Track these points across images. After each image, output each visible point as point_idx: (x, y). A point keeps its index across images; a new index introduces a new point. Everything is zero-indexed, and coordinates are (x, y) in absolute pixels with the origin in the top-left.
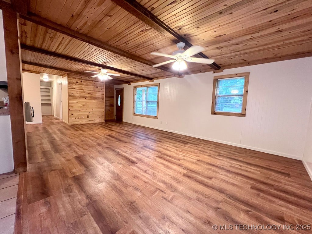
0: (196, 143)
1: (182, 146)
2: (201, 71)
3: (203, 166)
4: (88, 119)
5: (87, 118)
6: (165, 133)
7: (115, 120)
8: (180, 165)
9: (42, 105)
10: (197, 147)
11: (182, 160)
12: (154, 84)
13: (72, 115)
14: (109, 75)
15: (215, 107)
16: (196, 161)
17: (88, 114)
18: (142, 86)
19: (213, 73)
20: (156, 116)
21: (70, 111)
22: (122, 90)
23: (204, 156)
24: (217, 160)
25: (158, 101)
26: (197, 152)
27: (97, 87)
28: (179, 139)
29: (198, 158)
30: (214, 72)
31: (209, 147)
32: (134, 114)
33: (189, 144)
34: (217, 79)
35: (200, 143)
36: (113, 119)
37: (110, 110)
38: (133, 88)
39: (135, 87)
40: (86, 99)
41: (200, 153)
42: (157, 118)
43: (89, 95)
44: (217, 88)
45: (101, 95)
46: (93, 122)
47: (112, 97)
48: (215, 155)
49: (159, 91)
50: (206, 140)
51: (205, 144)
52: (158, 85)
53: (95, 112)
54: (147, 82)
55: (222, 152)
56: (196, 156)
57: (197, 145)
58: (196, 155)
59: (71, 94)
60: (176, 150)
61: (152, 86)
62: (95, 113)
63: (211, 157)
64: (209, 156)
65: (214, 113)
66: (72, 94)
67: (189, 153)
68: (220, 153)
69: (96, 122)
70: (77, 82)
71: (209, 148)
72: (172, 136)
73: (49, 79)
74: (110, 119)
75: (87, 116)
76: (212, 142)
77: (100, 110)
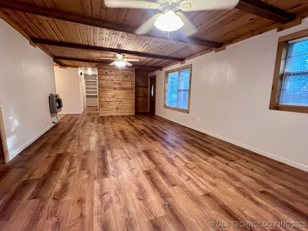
0: (232, 157)
1: (201, 160)
2: (253, 34)
3: (208, 210)
4: (117, 111)
5: (117, 109)
6: (194, 133)
7: (149, 112)
8: (164, 196)
9: (87, 96)
10: (227, 164)
11: (179, 185)
12: (186, 66)
13: (102, 106)
14: (127, 61)
15: (279, 96)
16: (201, 194)
17: (118, 106)
18: (173, 71)
19: (278, 31)
20: (187, 109)
21: (100, 102)
22: (154, 78)
23: (227, 186)
24: (250, 203)
25: (189, 89)
26: (220, 176)
27: (127, 77)
28: (208, 146)
29: (211, 189)
30: (280, 29)
31: (252, 170)
32: (165, 106)
33: (217, 157)
34: (287, 42)
35: (239, 158)
36: (147, 111)
37: (144, 102)
38: (164, 74)
39: (167, 73)
40: (115, 90)
41: (224, 179)
42: (187, 112)
43: (119, 86)
44: (286, 59)
45: (131, 85)
46: (122, 114)
47: (147, 87)
48: (253, 190)
49: (191, 75)
50: (256, 154)
51: (248, 161)
52: (190, 67)
53: (124, 103)
54: (178, 65)
55: (276, 187)
56: (211, 184)
57: (231, 161)
58: (213, 181)
59: (100, 85)
60: (184, 165)
61: (183, 69)
62: (124, 105)
63: (241, 191)
64: (238, 189)
65: (275, 106)
66: (102, 85)
67: (203, 173)
68: (269, 187)
69: (125, 114)
70: (106, 73)
71: (251, 172)
72: (200, 139)
73: (93, 73)
74: (143, 111)
75: (117, 108)
76: (267, 158)
77: (130, 101)
